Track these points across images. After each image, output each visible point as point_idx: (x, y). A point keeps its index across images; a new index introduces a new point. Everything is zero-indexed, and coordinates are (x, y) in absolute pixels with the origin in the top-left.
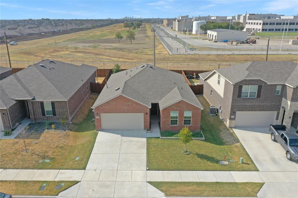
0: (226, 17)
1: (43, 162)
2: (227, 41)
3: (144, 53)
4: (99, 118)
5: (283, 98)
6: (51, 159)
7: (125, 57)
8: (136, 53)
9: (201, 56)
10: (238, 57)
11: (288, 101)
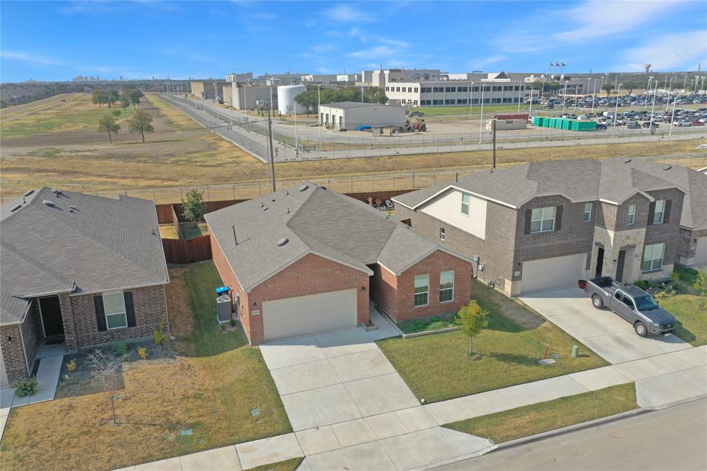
0: (336, 76)
1: (178, 438)
2: (370, 128)
3: (196, 162)
5: (596, 227)
6: (193, 426)
7: (150, 176)
8: (176, 163)
9: (334, 162)
10: (410, 160)
11: (609, 231)
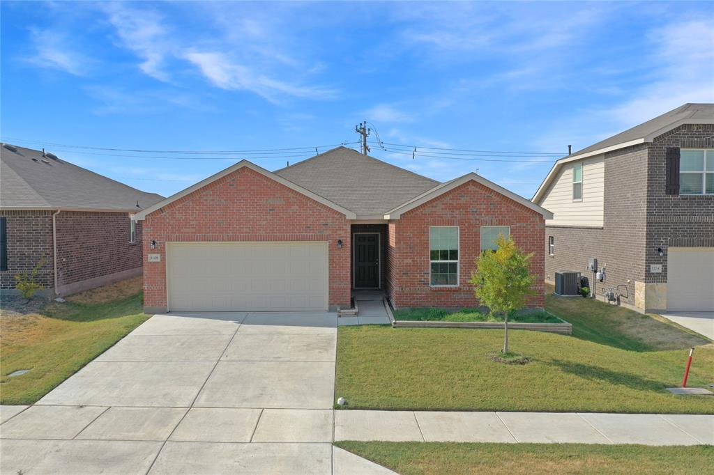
4: (159, 260)
